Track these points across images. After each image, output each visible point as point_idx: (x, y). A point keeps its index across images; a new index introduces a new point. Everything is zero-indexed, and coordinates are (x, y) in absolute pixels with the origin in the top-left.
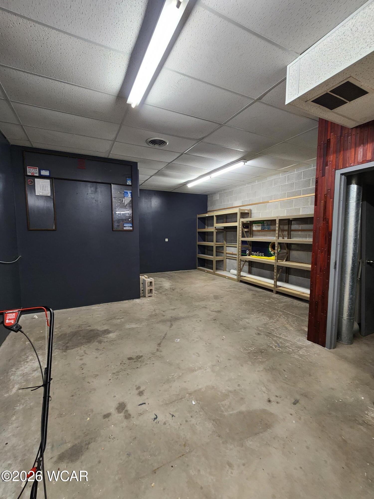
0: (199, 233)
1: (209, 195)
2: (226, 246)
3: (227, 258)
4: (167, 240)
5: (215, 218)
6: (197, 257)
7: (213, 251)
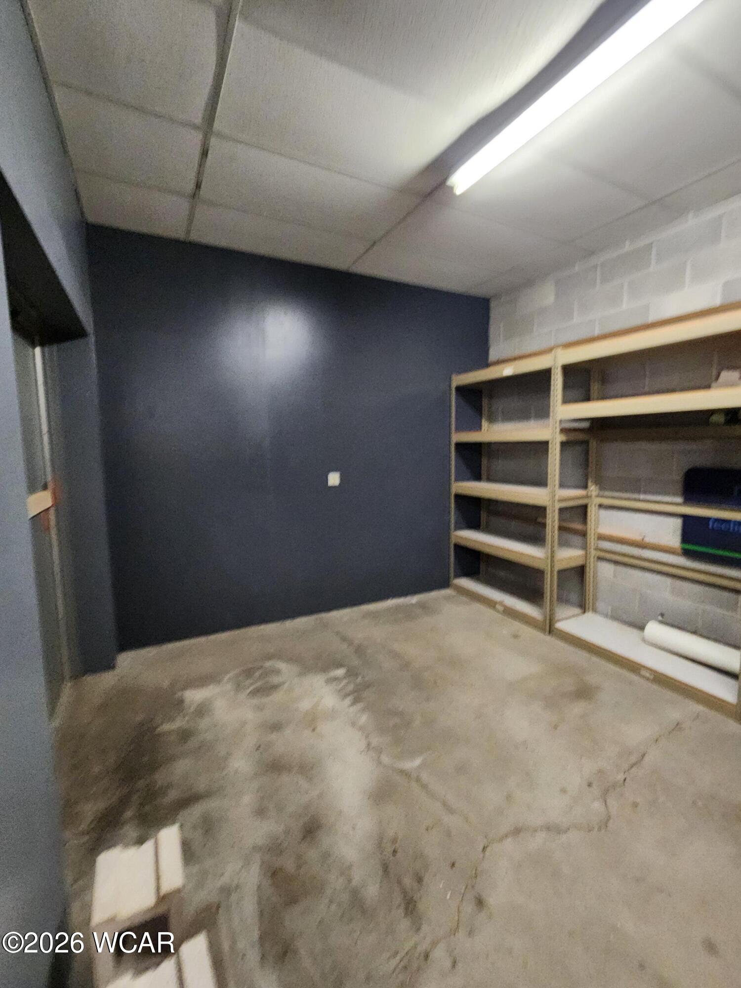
0: (460, 446)
1: (497, 296)
2: (601, 506)
3: (600, 559)
4: (334, 479)
5: (557, 382)
6: (453, 540)
7: (545, 528)
